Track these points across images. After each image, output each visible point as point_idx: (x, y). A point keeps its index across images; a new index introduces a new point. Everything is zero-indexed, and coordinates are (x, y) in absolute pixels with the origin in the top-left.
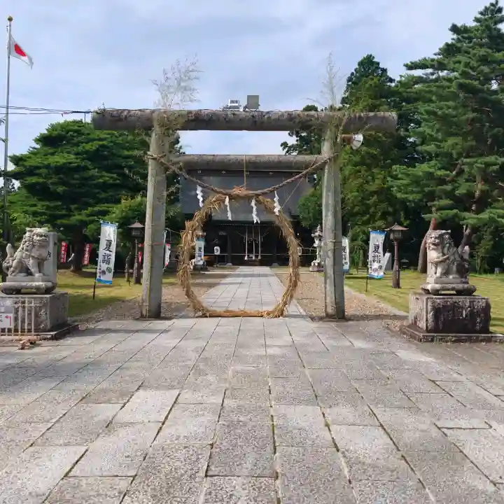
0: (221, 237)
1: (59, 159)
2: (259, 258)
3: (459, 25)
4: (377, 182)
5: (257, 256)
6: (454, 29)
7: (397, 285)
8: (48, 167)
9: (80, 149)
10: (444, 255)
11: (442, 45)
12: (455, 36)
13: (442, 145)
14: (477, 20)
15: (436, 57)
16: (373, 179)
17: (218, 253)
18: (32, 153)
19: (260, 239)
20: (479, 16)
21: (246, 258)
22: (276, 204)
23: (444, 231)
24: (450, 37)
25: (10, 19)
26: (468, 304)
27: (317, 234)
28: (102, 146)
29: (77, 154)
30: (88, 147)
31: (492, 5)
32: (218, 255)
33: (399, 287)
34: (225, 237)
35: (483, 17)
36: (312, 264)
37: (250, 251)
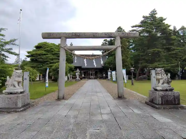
1: (39, 52)
5: (93, 77)
6: (144, 17)
8: (37, 54)
9: (46, 49)
11: (141, 21)
12: (144, 19)
14: (150, 14)
15: (139, 24)
17: (83, 76)
18: (33, 51)
19: (94, 72)
20: (150, 13)
21: (91, 77)
22: (102, 61)
23: (161, 69)
24: (143, 19)
28: (51, 48)
29: (45, 51)
30: (48, 49)
31: (154, 10)
32: (84, 77)
34: (85, 72)
35: (151, 13)
37: (92, 75)
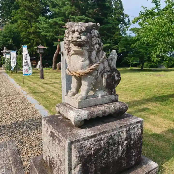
4: (33, 28)
7: (42, 77)
10: (91, 63)
13: (61, 9)
16: (32, 27)
26: (124, 136)
27: (4, 51)
33: (43, 79)
36: (3, 66)
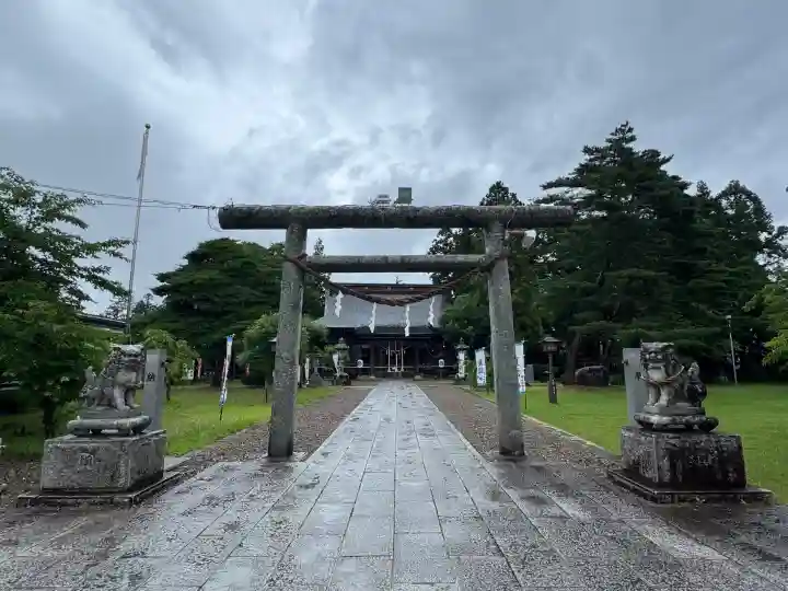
0: (363, 351)
1: (203, 275)
2: (402, 370)
3: (590, 146)
5: (399, 369)
6: (587, 150)
7: (554, 401)
9: (226, 266)
11: (576, 166)
12: (588, 157)
14: (609, 141)
15: (570, 177)
17: (362, 366)
18: (180, 270)
19: (402, 352)
20: (611, 137)
21: (389, 371)
23: (665, 344)
24: (584, 159)
25: (148, 127)
28: (245, 263)
30: (232, 264)
31: (622, 125)
32: (362, 369)
33: (557, 404)
34: (368, 350)
35: (614, 137)
37: (393, 364)
